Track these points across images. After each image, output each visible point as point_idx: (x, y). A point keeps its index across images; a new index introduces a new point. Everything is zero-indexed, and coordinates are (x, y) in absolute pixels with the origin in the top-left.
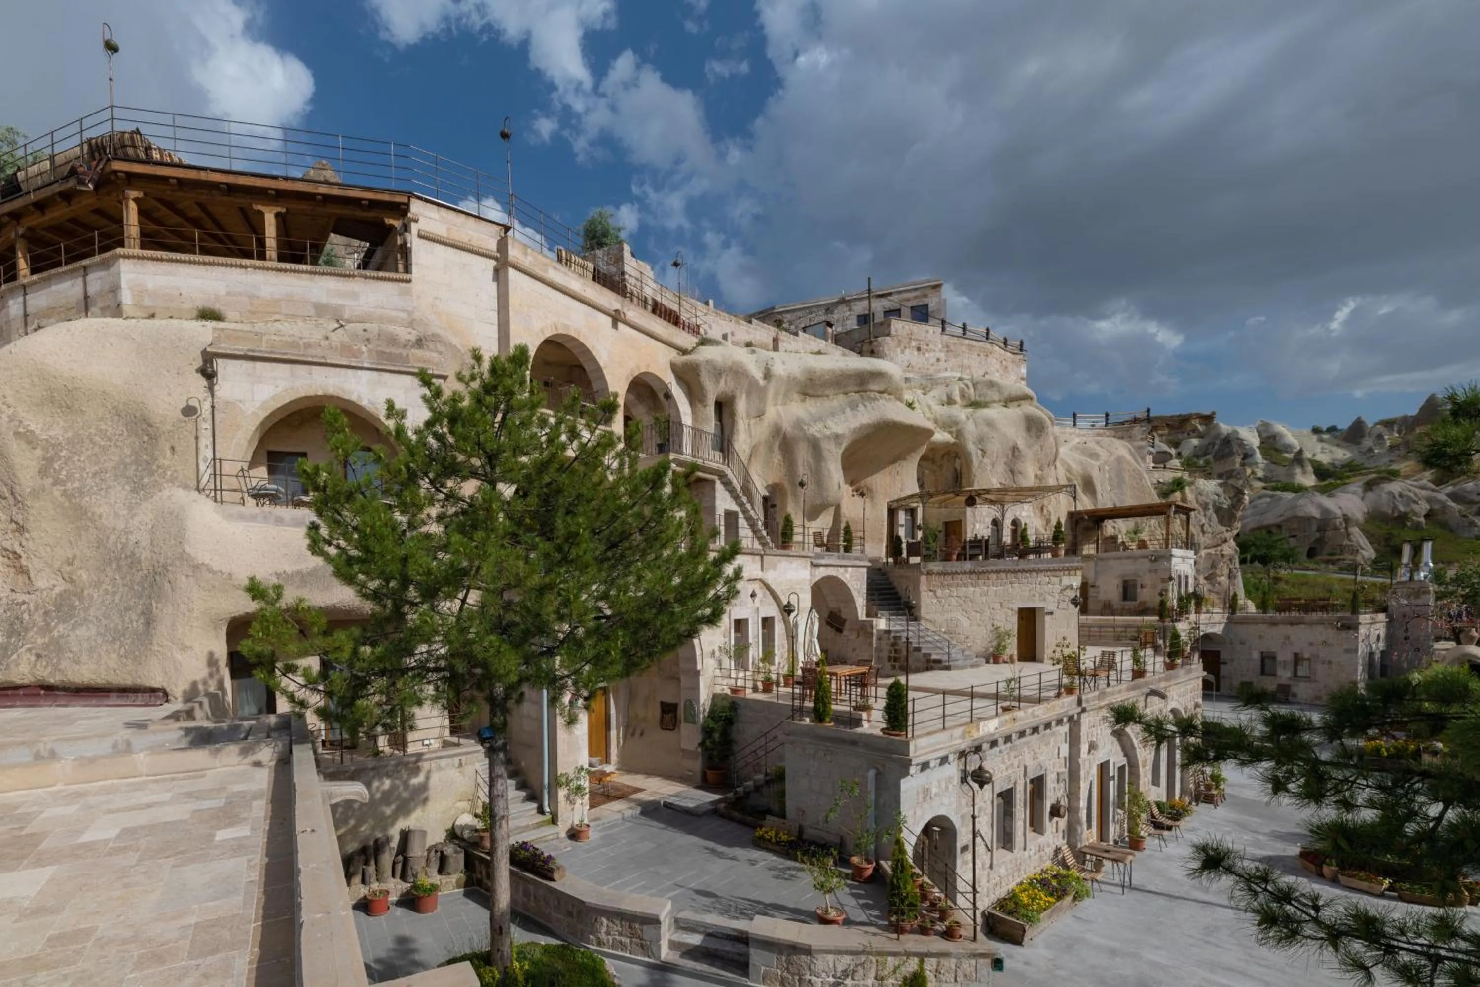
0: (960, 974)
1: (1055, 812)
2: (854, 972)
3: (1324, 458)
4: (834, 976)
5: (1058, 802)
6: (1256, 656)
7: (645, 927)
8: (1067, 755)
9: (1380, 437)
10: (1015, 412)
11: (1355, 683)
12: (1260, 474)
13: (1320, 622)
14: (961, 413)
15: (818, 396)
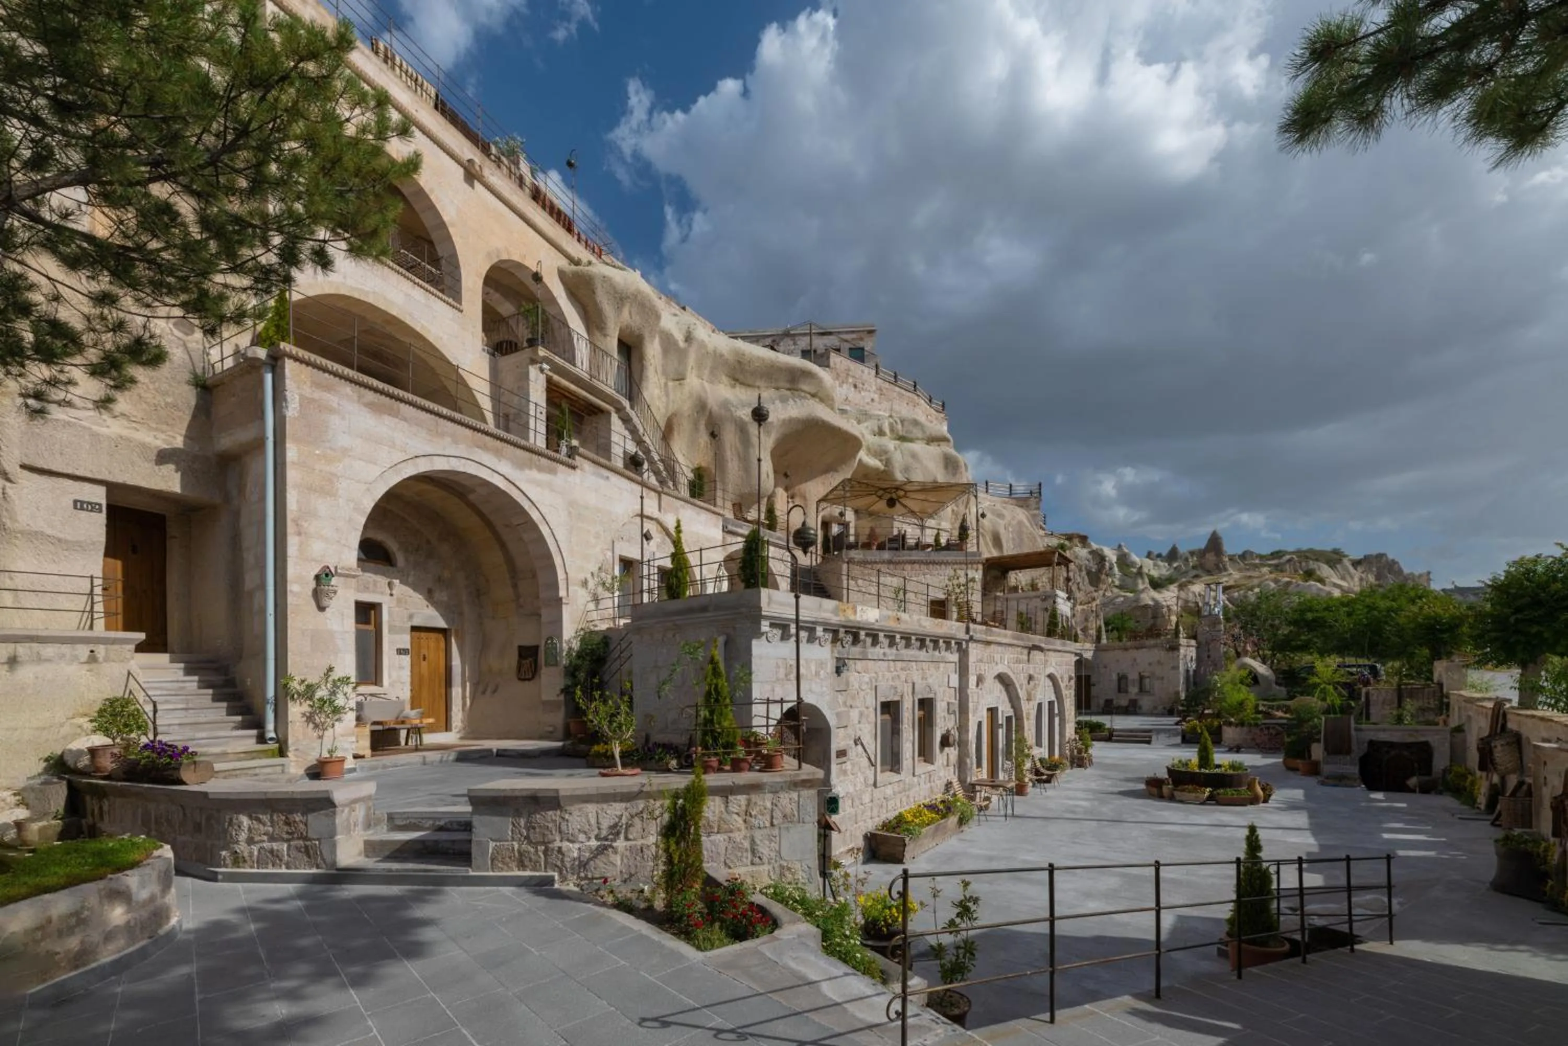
0: (778, 814)
1: (945, 742)
2: (629, 826)
3: (1155, 573)
4: (597, 838)
5: (948, 731)
6: (1115, 677)
7: (311, 817)
8: (957, 685)
9: (1187, 560)
10: (935, 450)
11: (1177, 693)
12: (1117, 583)
13: (1155, 646)
14: (891, 444)
15: (749, 386)
